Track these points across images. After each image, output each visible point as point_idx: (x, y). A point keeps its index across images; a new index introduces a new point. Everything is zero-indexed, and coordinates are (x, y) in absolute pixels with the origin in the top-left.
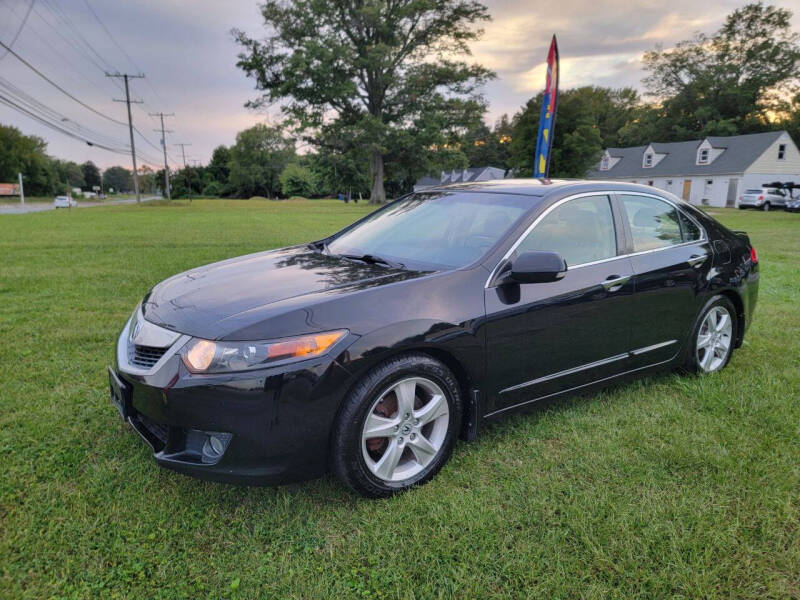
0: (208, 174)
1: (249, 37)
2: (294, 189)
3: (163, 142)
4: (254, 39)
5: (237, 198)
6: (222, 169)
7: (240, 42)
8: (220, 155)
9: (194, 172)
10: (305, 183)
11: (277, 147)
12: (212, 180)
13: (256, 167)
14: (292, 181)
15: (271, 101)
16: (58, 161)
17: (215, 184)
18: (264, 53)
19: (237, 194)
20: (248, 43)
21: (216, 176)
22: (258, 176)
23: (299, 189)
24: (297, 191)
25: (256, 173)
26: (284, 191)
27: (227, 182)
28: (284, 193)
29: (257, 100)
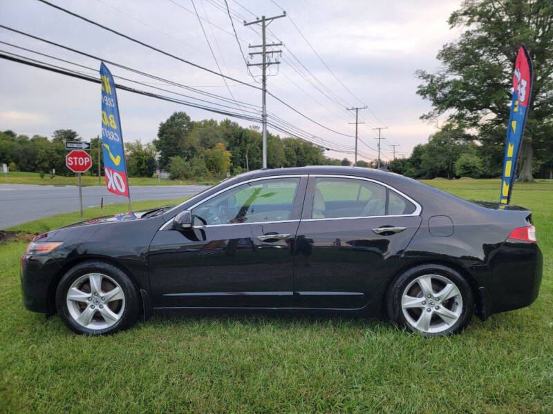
0: (408, 163)
1: (428, 74)
2: (465, 172)
3: (379, 145)
4: (431, 74)
5: (426, 179)
6: (418, 160)
7: (422, 78)
8: (418, 151)
9: (400, 163)
10: (474, 167)
11: (458, 143)
12: (411, 167)
13: (440, 157)
14: (464, 166)
15: (439, 113)
16: (329, 159)
17: (412, 170)
18: (438, 82)
19: (427, 175)
20: (426, 77)
21: (413, 164)
22: (442, 163)
23: (469, 172)
24: (468, 173)
25: (441, 162)
26: (457, 173)
27: (420, 168)
28: (457, 175)
29: (429, 113)
